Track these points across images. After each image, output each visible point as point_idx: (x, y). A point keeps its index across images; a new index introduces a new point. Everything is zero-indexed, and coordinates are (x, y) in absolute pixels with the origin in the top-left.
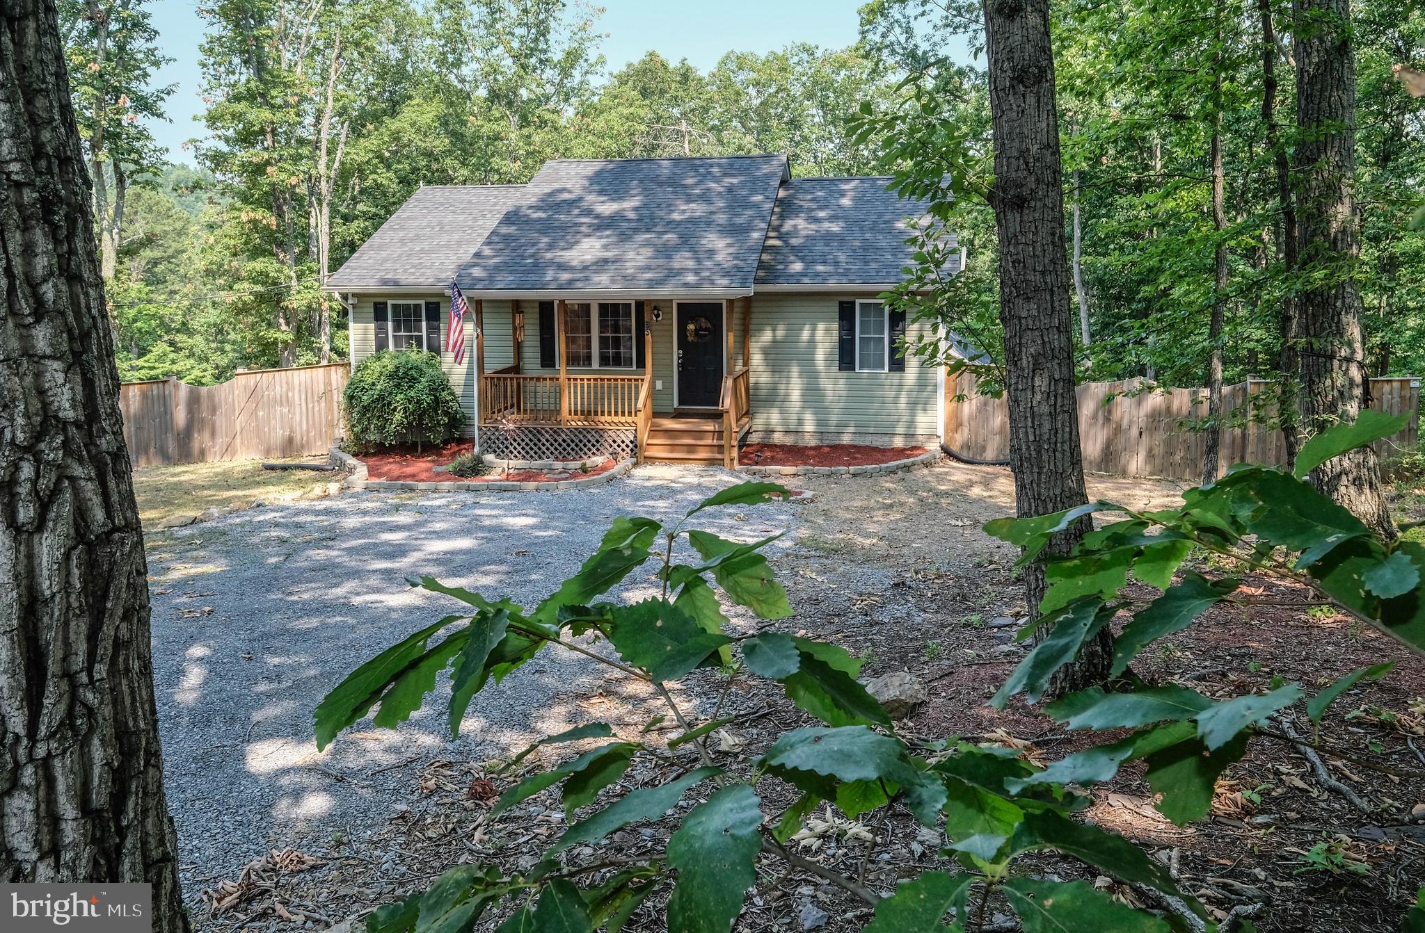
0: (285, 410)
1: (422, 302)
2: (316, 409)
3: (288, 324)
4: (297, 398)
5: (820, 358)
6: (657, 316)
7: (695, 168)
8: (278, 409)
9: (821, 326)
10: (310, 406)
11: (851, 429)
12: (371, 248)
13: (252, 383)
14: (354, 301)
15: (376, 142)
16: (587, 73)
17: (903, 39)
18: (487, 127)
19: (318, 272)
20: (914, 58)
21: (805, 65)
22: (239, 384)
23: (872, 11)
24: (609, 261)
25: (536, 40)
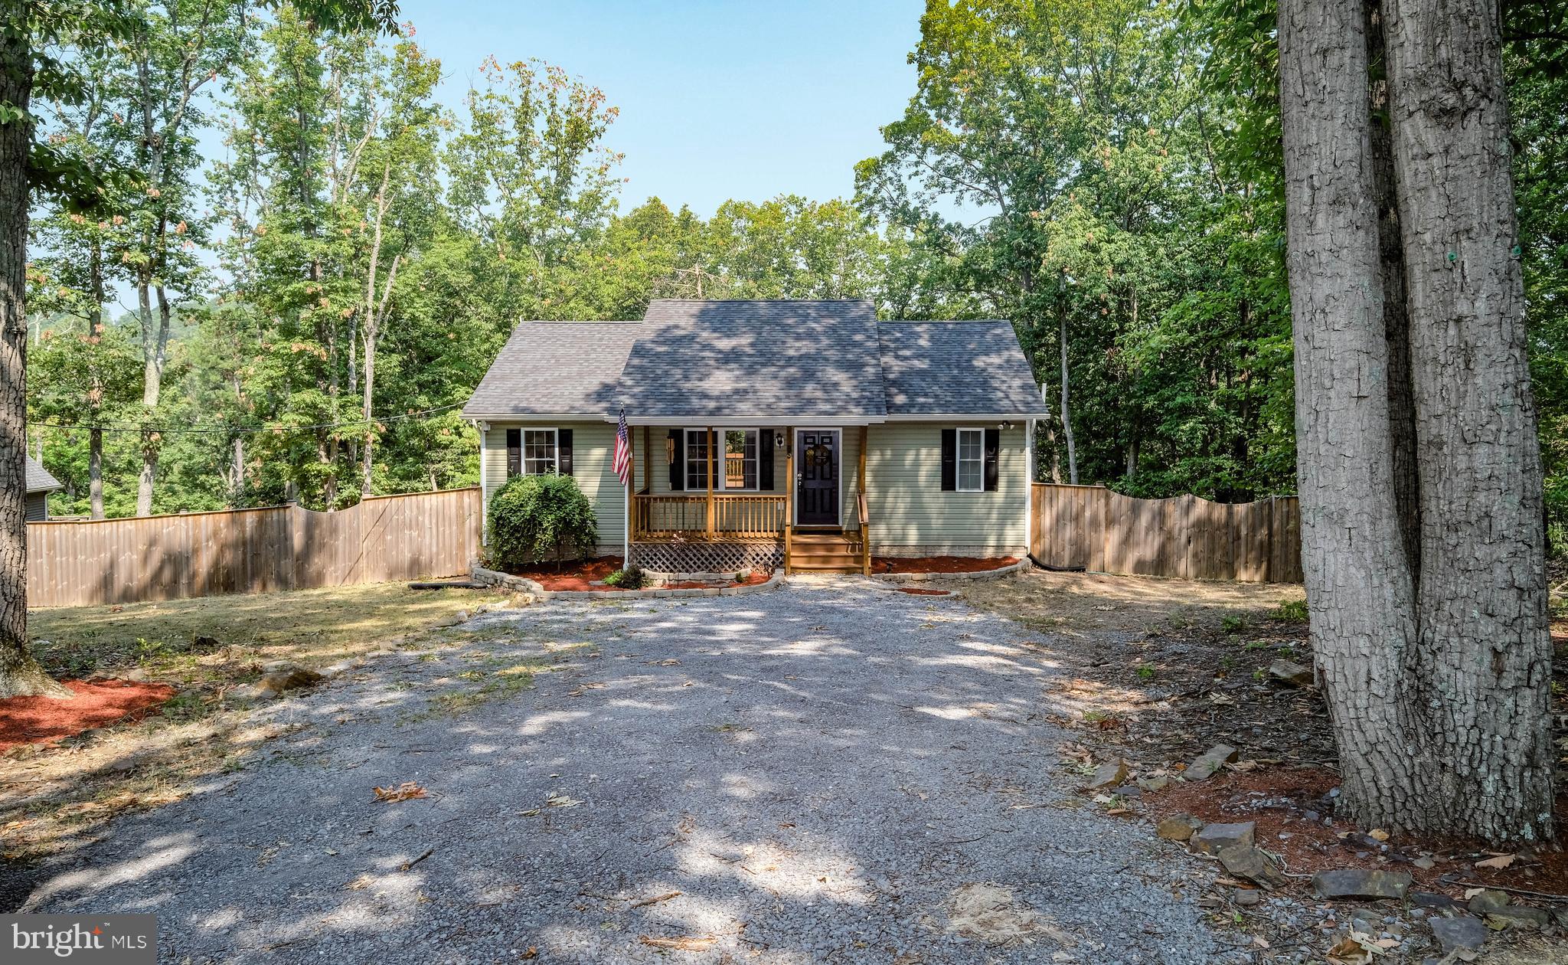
0: (415, 534)
1: (556, 430)
2: (447, 532)
3: (328, 457)
4: (427, 522)
5: (922, 478)
6: (780, 442)
7: (793, 309)
8: (407, 532)
9: (924, 451)
10: (441, 529)
11: (949, 543)
13: (380, 507)
14: (488, 428)
15: (413, 276)
16: (601, 215)
17: (895, 195)
18: (518, 265)
19: (361, 404)
20: (905, 213)
21: (793, 215)
22: (367, 508)
23: (867, 169)
24: (746, 391)
25: (563, 182)
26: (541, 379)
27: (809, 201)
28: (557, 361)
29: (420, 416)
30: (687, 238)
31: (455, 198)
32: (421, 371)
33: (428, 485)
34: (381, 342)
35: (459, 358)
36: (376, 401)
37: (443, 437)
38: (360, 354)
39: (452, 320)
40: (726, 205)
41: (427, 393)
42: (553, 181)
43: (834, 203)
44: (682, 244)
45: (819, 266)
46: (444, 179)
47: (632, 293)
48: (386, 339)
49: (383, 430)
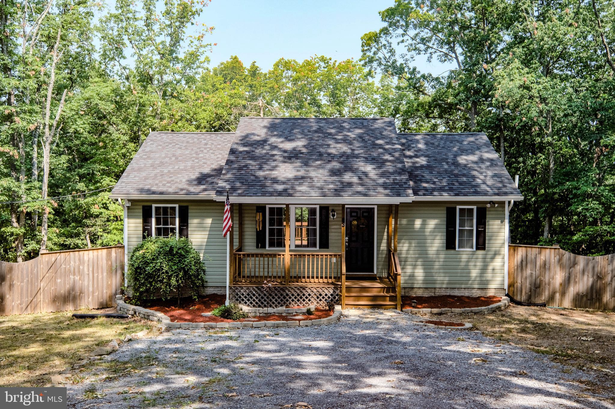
0: (77, 278)
1: (177, 206)
2: (100, 277)
3: (18, 223)
4: (86, 269)
6: (333, 215)
8: (72, 277)
10: (96, 275)
12: (133, 170)
13: (53, 259)
14: (129, 204)
15: (76, 104)
16: (198, 67)
17: (387, 56)
18: (145, 97)
19: (40, 188)
20: (394, 68)
21: (322, 69)
22: (44, 260)
23: (370, 39)
24: (303, 178)
25: (175, 44)
26: (166, 171)
27: (332, 62)
28: (177, 158)
29: (79, 196)
30: (254, 83)
31: (104, 55)
32: (81, 167)
33: (84, 242)
34: (54, 147)
35: (105, 159)
36: (50, 186)
37: (95, 210)
38: (40, 155)
39: (100, 135)
40: (280, 62)
41: (84, 182)
42: (168, 44)
43: (348, 62)
44: (251, 87)
45: (338, 103)
46: (97, 42)
47: (219, 117)
48: (58, 145)
49: (56, 205)
